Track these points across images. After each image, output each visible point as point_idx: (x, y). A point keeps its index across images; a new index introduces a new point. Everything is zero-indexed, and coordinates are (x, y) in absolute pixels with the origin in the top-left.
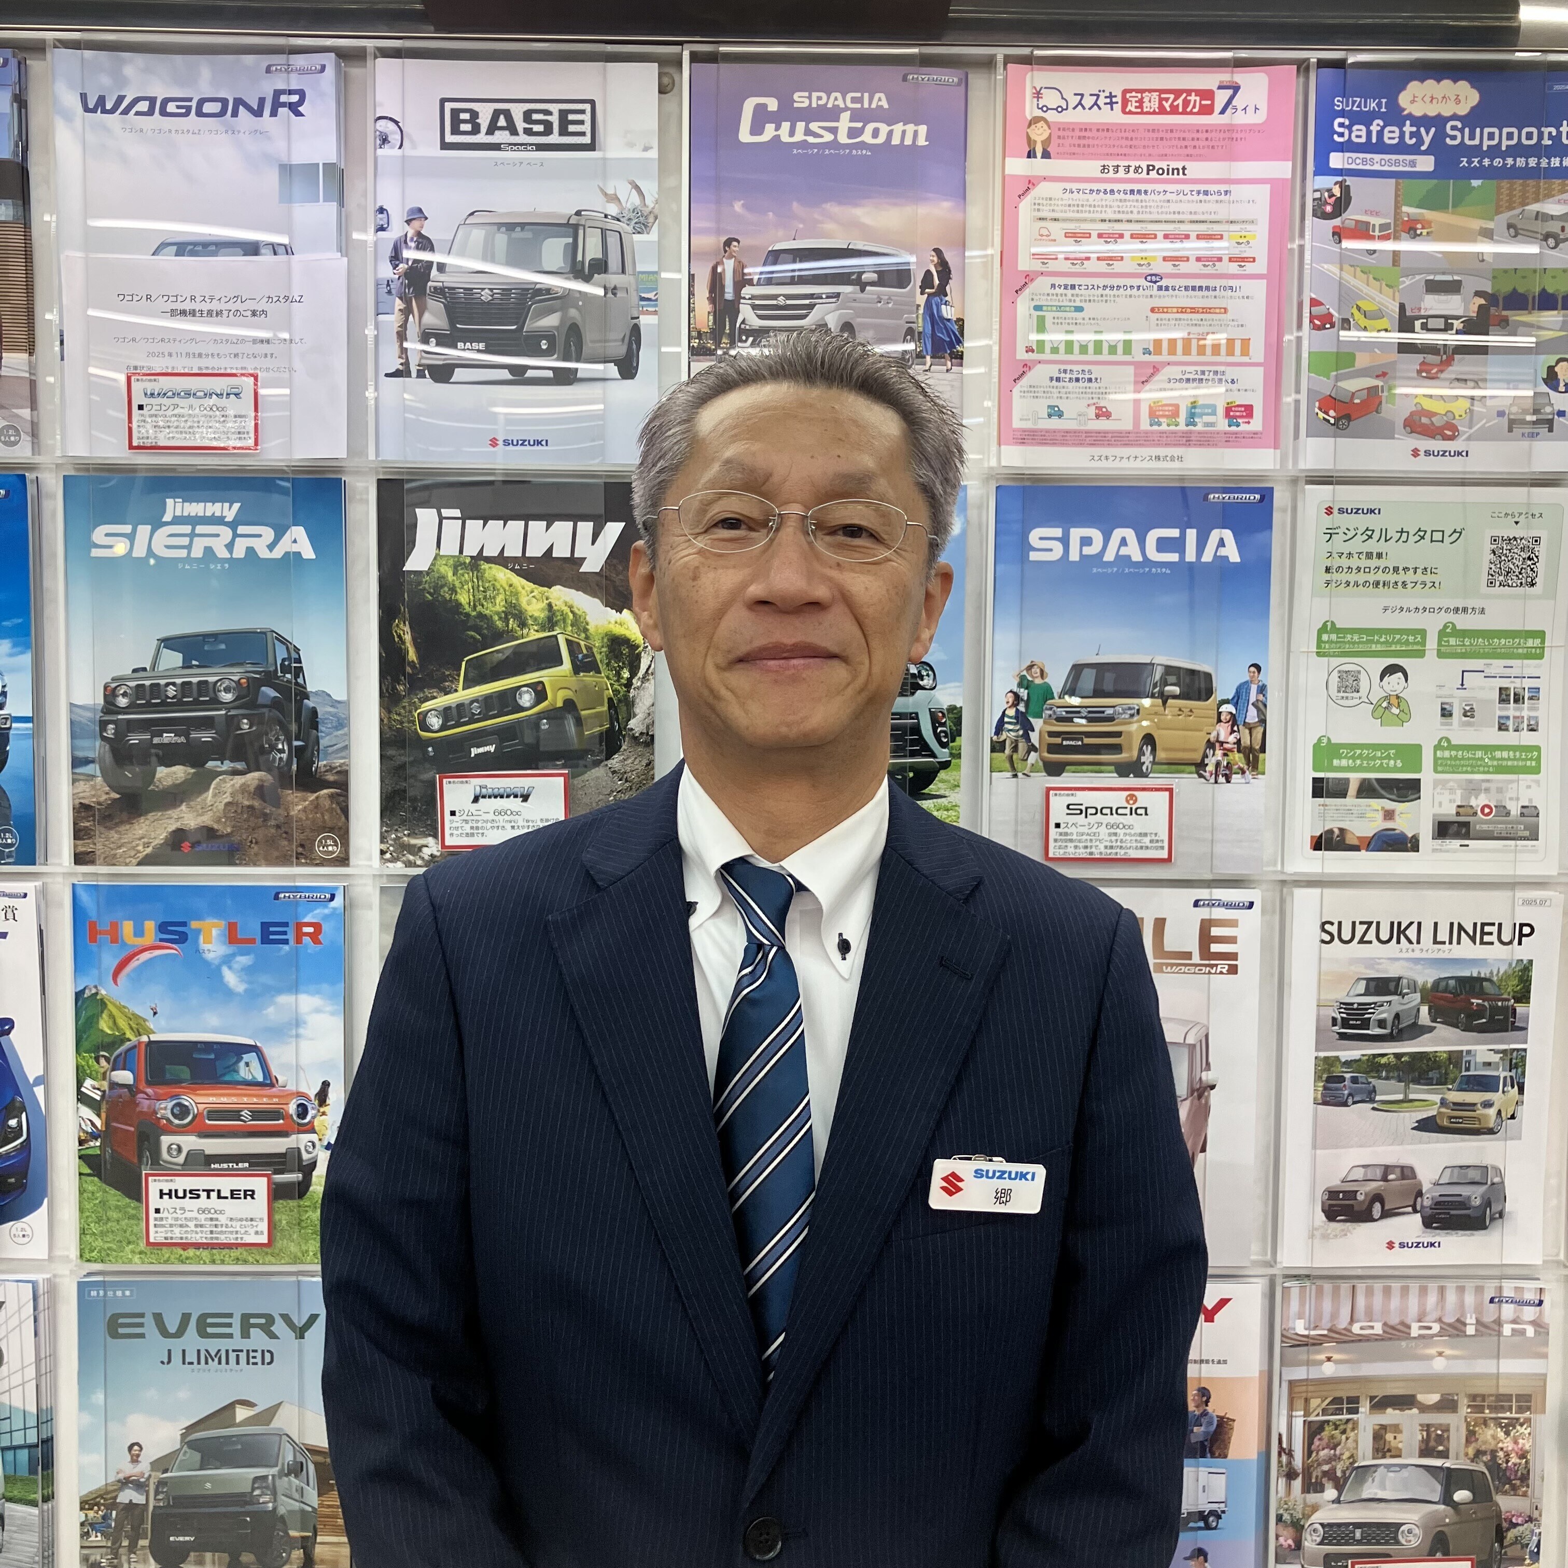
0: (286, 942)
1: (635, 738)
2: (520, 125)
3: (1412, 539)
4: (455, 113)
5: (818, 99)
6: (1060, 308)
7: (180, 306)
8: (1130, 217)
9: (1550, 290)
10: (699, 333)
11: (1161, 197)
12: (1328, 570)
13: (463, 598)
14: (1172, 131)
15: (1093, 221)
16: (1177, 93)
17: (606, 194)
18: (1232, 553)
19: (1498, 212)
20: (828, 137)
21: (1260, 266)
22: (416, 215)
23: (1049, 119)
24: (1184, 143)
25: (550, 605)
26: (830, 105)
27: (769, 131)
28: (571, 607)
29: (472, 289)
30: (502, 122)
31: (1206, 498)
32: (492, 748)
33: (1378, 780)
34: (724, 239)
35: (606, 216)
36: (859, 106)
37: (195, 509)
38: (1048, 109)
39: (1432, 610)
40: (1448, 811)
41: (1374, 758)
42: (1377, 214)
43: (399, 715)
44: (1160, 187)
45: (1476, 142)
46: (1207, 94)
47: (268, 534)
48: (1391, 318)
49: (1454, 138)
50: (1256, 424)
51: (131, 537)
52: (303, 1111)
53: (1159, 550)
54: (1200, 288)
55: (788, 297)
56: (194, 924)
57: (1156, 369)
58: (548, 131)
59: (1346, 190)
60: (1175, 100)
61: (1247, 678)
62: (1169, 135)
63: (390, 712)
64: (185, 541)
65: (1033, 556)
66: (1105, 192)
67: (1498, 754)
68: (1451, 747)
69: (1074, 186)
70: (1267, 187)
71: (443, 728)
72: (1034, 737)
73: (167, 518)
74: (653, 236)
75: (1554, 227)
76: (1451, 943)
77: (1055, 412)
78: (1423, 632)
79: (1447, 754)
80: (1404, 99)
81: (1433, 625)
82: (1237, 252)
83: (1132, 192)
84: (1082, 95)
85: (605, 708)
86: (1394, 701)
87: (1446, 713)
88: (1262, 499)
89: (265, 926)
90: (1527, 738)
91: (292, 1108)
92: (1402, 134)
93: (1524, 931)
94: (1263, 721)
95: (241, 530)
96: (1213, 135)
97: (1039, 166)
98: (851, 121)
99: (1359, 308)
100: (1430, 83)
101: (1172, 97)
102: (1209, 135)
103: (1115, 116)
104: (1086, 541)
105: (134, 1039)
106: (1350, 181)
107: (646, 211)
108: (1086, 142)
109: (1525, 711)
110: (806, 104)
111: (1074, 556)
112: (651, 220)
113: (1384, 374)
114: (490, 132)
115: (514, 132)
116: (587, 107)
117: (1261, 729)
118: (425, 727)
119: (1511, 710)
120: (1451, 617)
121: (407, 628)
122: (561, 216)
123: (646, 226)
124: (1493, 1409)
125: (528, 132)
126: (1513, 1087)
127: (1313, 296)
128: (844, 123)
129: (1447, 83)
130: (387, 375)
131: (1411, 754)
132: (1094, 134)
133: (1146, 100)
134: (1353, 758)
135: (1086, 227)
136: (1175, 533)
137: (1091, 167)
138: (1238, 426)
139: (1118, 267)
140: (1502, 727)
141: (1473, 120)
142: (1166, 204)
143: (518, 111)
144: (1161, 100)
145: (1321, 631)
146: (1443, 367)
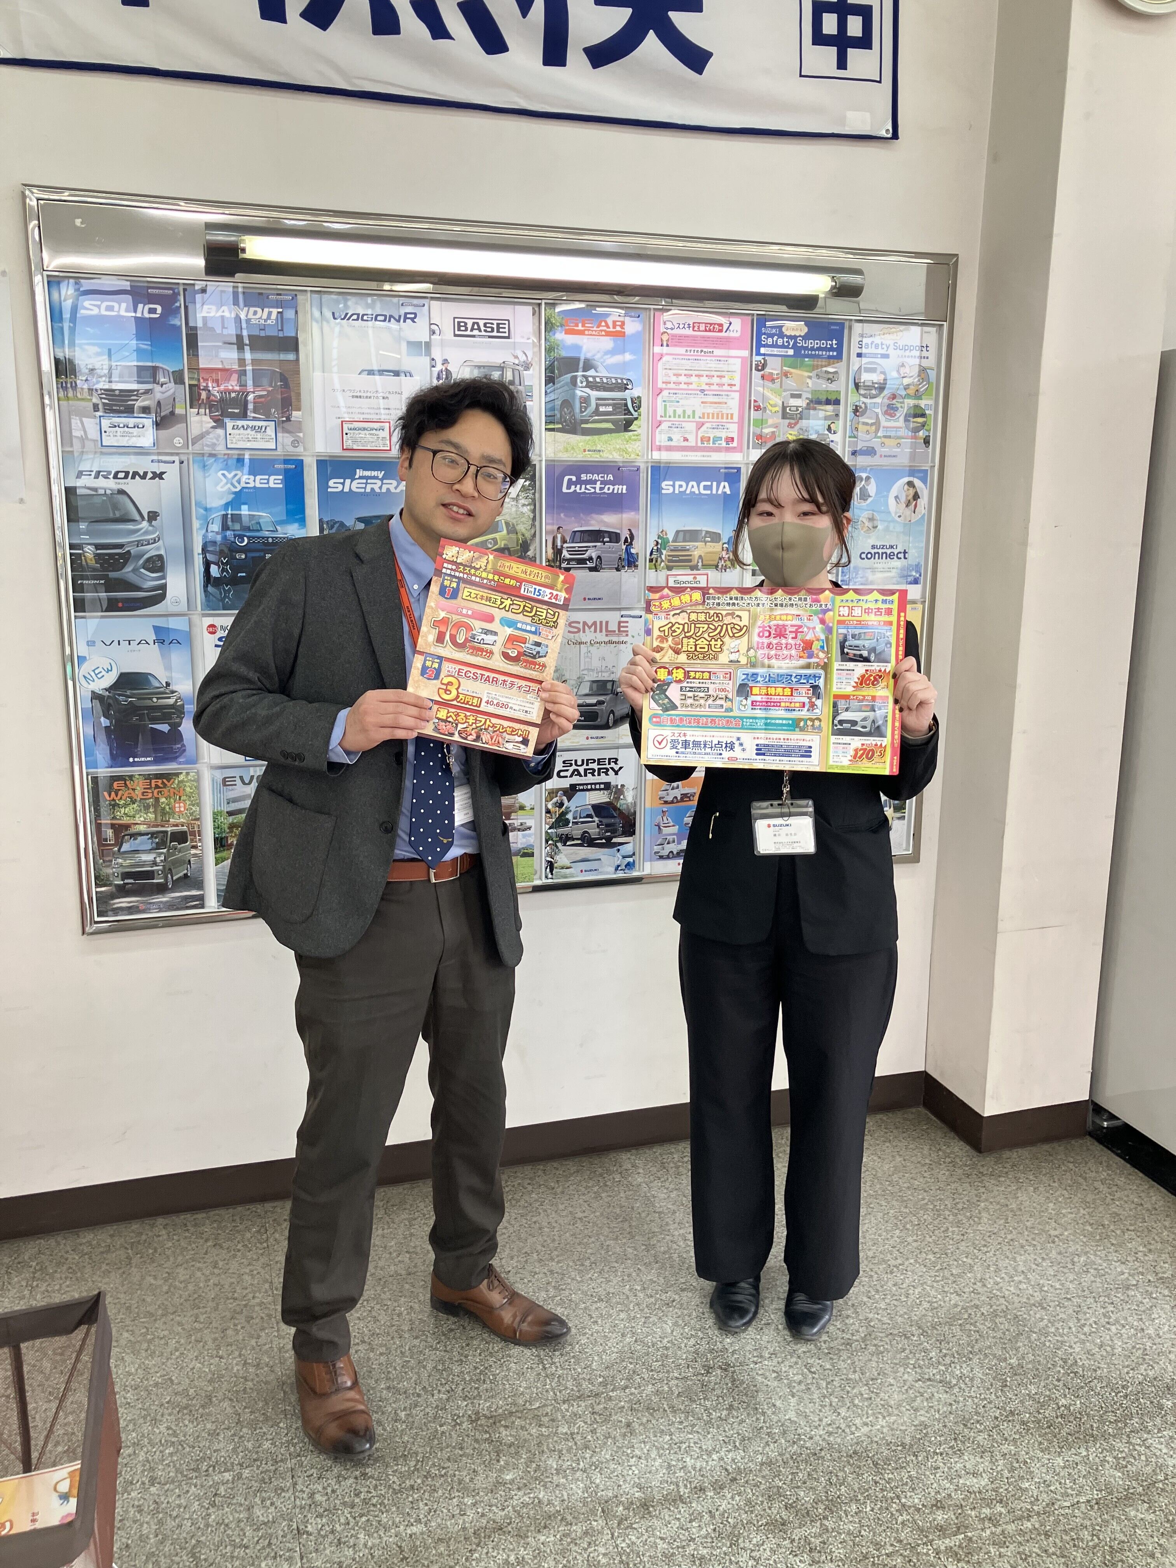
2: (483, 328)
4: (459, 323)
6: (672, 401)
7: (355, 394)
8: (695, 368)
9: (829, 398)
11: (705, 361)
14: (709, 338)
15: (682, 370)
16: (711, 324)
18: (728, 491)
19: (813, 370)
21: (737, 388)
22: (446, 361)
23: (668, 333)
24: (713, 342)
30: (476, 327)
31: (719, 471)
35: (514, 364)
37: (367, 473)
38: (668, 328)
42: (776, 370)
44: (705, 358)
46: (721, 325)
47: (395, 483)
48: (779, 406)
50: (735, 444)
51: (343, 484)
53: (704, 489)
54: (718, 395)
57: (703, 424)
58: (492, 331)
59: (765, 361)
60: (710, 326)
61: (732, 535)
64: (364, 486)
65: (664, 492)
66: (687, 359)
69: (677, 357)
70: (740, 359)
72: (663, 557)
73: (357, 476)
75: (831, 376)
77: (670, 439)
80: (784, 328)
82: (730, 382)
83: (696, 359)
84: (680, 324)
88: (738, 472)
92: (783, 342)
95: (385, 481)
96: (723, 340)
97: (665, 350)
99: (769, 403)
100: (792, 323)
103: (689, 332)
104: (681, 486)
106: (767, 358)
108: (680, 341)
111: (677, 492)
114: (471, 330)
115: (480, 331)
122: (498, 363)
123: (528, 368)
125: (485, 331)
127: (755, 399)
129: (797, 323)
132: (683, 338)
133: (701, 325)
135: (680, 372)
136: (709, 483)
137: (682, 350)
138: (729, 445)
139: (691, 387)
141: (805, 337)
142: (707, 364)
143: (482, 323)
144: (706, 326)
146: (796, 424)
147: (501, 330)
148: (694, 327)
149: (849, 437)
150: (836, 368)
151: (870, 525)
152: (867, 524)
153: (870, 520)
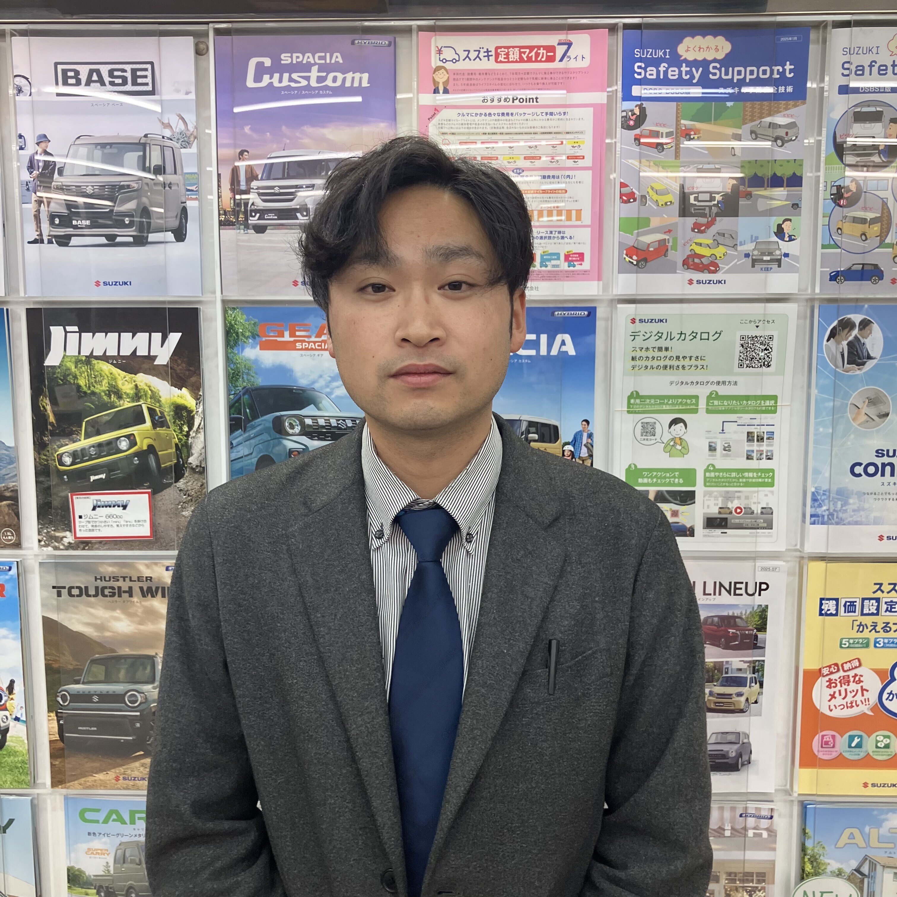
1: (193, 469)
2: (107, 79)
3: (688, 338)
4: (64, 72)
5: (297, 58)
8: (502, 130)
9: (779, 174)
10: (225, 211)
11: (522, 117)
12: (633, 359)
13: (82, 382)
14: (528, 73)
15: (478, 134)
16: (531, 48)
17: (163, 123)
18: (570, 349)
19: (744, 123)
20: (304, 83)
21: (588, 162)
22: (43, 139)
23: (447, 68)
24: (536, 82)
25: (136, 386)
26: (304, 62)
27: (266, 80)
28: (149, 387)
29: (80, 186)
30: (95, 77)
31: (553, 314)
32: (103, 476)
33: (667, 491)
34: (239, 151)
35: (163, 137)
36: (323, 62)
38: (446, 61)
39: (702, 383)
40: (714, 511)
41: (665, 478)
42: (664, 124)
43: (46, 455)
44: (521, 111)
45: (730, 77)
46: (551, 49)
48: (673, 193)
49: (715, 74)
50: (586, 265)
54: (549, 177)
55: (281, 187)
58: (125, 82)
59: (643, 110)
60: (530, 53)
61: (580, 428)
62: (526, 76)
63: (39, 454)
66: (485, 115)
67: (746, 474)
68: (715, 470)
69: (465, 111)
70: (591, 109)
71: (73, 464)
74: (194, 149)
75: (781, 132)
76: (715, 594)
78: (697, 397)
79: (713, 474)
80: (681, 49)
81: (703, 392)
82: (572, 152)
83: (503, 114)
84: (469, 51)
85: (174, 450)
86: (678, 441)
87: (712, 448)
88: (589, 315)
90: (765, 464)
92: (680, 72)
93: (762, 587)
94: (591, 456)
96: (556, 75)
98: (318, 72)
99: (652, 188)
100: (699, 38)
101: (528, 51)
102: (552, 76)
103: (490, 65)
106: (645, 104)
107: (188, 133)
108: (472, 82)
109: (764, 447)
110: (289, 61)
112: (192, 139)
113: (670, 231)
114: (87, 83)
115: (103, 84)
116: (149, 66)
117: (590, 461)
118: (61, 463)
119: (755, 446)
120: (715, 388)
121: (48, 401)
122: (135, 138)
123: (189, 143)
124: (742, 881)
125: (112, 83)
126: (756, 684)
127: (622, 181)
128: (314, 73)
129: (709, 38)
130: (29, 242)
131: (689, 476)
132: (478, 76)
133: (511, 53)
134: (651, 477)
135: (473, 138)
136: (533, 337)
137: (476, 98)
138: (574, 266)
140: (749, 458)
141: (727, 62)
142: (526, 122)
143: (104, 70)
144: (521, 53)
145: (630, 398)
146: (709, 225)
147: (140, 81)
148: (497, 55)
149: (824, 247)
150: (792, 116)
151: (873, 412)
152: (865, 409)
153: (873, 402)
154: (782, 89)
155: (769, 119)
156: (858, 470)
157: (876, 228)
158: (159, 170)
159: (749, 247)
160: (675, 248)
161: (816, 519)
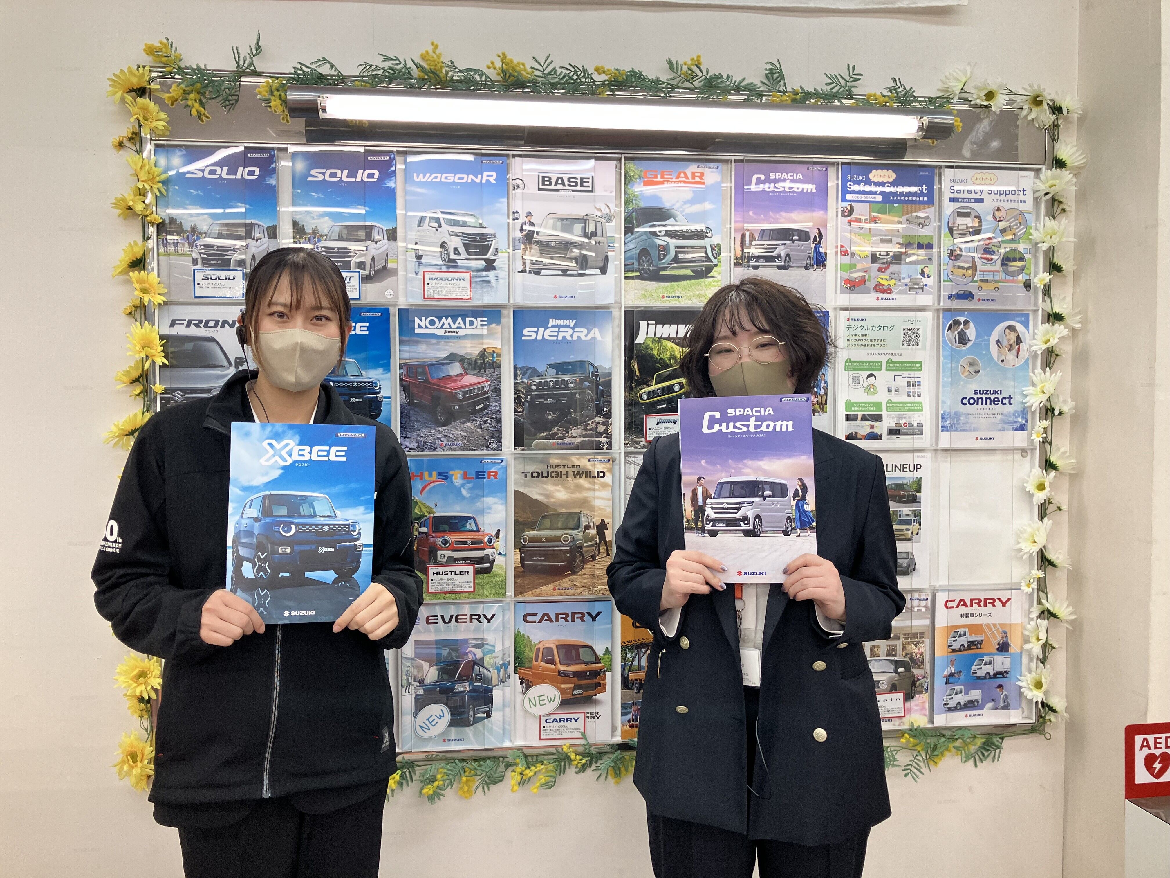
0: (485, 478)
2: (566, 183)
3: (877, 329)
4: (543, 178)
9: (921, 242)
12: (848, 340)
19: (903, 215)
22: (529, 214)
30: (560, 181)
33: (868, 415)
39: (884, 354)
40: (892, 425)
41: (866, 407)
42: (863, 215)
49: (888, 189)
52: (490, 540)
56: (451, 472)
58: (576, 185)
59: (852, 207)
67: (908, 405)
68: (892, 403)
74: (612, 223)
75: (922, 221)
76: (892, 471)
78: (881, 362)
79: (891, 405)
80: (871, 176)
81: (884, 359)
86: (872, 386)
87: (889, 391)
88: (825, 315)
89: (477, 473)
90: (917, 399)
91: (486, 540)
92: (871, 188)
93: (917, 467)
94: (826, 394)
99: (857, 249)
100: (880, 171)
105: (428, 516)
106: (853, 204)
109: (916, 389)
113: (866, 271)
114: (556, 185)
115: (564, 185)
117: (825, 397)
119: (911, 389)
120: (890, 357)
123: (610, 220)
124: (911, 638)
125: (569, 185)
126: (917, 523)
127: (842, 244)
129: (885, 171)
131: (878, 405)
134: (859, 407)
140: (909, 395)
141: (894, 184)
143: (565, 178)
145: (846, 362)
146: (887, 268)
147: (585, 184)
149: (944, 281)
150: (927, 213)
151: (972, 370)
152: (968, 368)
153: (971, 364)
154: (921, 199)
155: (915, 214)
156: (965, 401)
157: (970, 272)
158: (594, 234)
159: (907, 281)
160: (869, 280)
161: (944, 428)
